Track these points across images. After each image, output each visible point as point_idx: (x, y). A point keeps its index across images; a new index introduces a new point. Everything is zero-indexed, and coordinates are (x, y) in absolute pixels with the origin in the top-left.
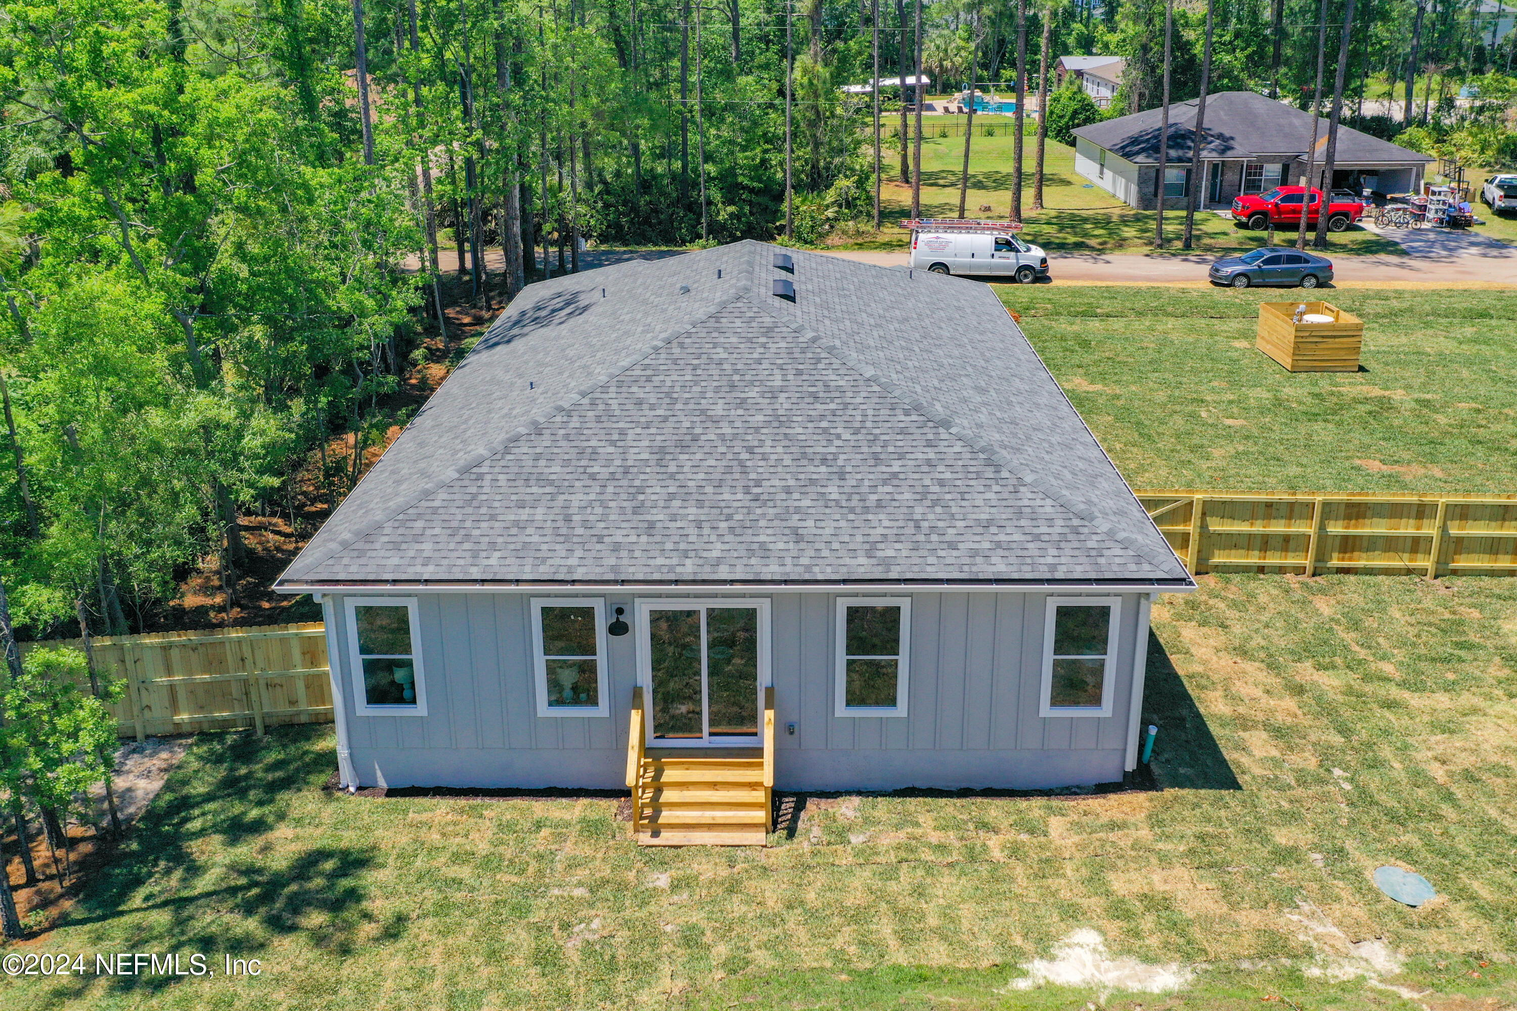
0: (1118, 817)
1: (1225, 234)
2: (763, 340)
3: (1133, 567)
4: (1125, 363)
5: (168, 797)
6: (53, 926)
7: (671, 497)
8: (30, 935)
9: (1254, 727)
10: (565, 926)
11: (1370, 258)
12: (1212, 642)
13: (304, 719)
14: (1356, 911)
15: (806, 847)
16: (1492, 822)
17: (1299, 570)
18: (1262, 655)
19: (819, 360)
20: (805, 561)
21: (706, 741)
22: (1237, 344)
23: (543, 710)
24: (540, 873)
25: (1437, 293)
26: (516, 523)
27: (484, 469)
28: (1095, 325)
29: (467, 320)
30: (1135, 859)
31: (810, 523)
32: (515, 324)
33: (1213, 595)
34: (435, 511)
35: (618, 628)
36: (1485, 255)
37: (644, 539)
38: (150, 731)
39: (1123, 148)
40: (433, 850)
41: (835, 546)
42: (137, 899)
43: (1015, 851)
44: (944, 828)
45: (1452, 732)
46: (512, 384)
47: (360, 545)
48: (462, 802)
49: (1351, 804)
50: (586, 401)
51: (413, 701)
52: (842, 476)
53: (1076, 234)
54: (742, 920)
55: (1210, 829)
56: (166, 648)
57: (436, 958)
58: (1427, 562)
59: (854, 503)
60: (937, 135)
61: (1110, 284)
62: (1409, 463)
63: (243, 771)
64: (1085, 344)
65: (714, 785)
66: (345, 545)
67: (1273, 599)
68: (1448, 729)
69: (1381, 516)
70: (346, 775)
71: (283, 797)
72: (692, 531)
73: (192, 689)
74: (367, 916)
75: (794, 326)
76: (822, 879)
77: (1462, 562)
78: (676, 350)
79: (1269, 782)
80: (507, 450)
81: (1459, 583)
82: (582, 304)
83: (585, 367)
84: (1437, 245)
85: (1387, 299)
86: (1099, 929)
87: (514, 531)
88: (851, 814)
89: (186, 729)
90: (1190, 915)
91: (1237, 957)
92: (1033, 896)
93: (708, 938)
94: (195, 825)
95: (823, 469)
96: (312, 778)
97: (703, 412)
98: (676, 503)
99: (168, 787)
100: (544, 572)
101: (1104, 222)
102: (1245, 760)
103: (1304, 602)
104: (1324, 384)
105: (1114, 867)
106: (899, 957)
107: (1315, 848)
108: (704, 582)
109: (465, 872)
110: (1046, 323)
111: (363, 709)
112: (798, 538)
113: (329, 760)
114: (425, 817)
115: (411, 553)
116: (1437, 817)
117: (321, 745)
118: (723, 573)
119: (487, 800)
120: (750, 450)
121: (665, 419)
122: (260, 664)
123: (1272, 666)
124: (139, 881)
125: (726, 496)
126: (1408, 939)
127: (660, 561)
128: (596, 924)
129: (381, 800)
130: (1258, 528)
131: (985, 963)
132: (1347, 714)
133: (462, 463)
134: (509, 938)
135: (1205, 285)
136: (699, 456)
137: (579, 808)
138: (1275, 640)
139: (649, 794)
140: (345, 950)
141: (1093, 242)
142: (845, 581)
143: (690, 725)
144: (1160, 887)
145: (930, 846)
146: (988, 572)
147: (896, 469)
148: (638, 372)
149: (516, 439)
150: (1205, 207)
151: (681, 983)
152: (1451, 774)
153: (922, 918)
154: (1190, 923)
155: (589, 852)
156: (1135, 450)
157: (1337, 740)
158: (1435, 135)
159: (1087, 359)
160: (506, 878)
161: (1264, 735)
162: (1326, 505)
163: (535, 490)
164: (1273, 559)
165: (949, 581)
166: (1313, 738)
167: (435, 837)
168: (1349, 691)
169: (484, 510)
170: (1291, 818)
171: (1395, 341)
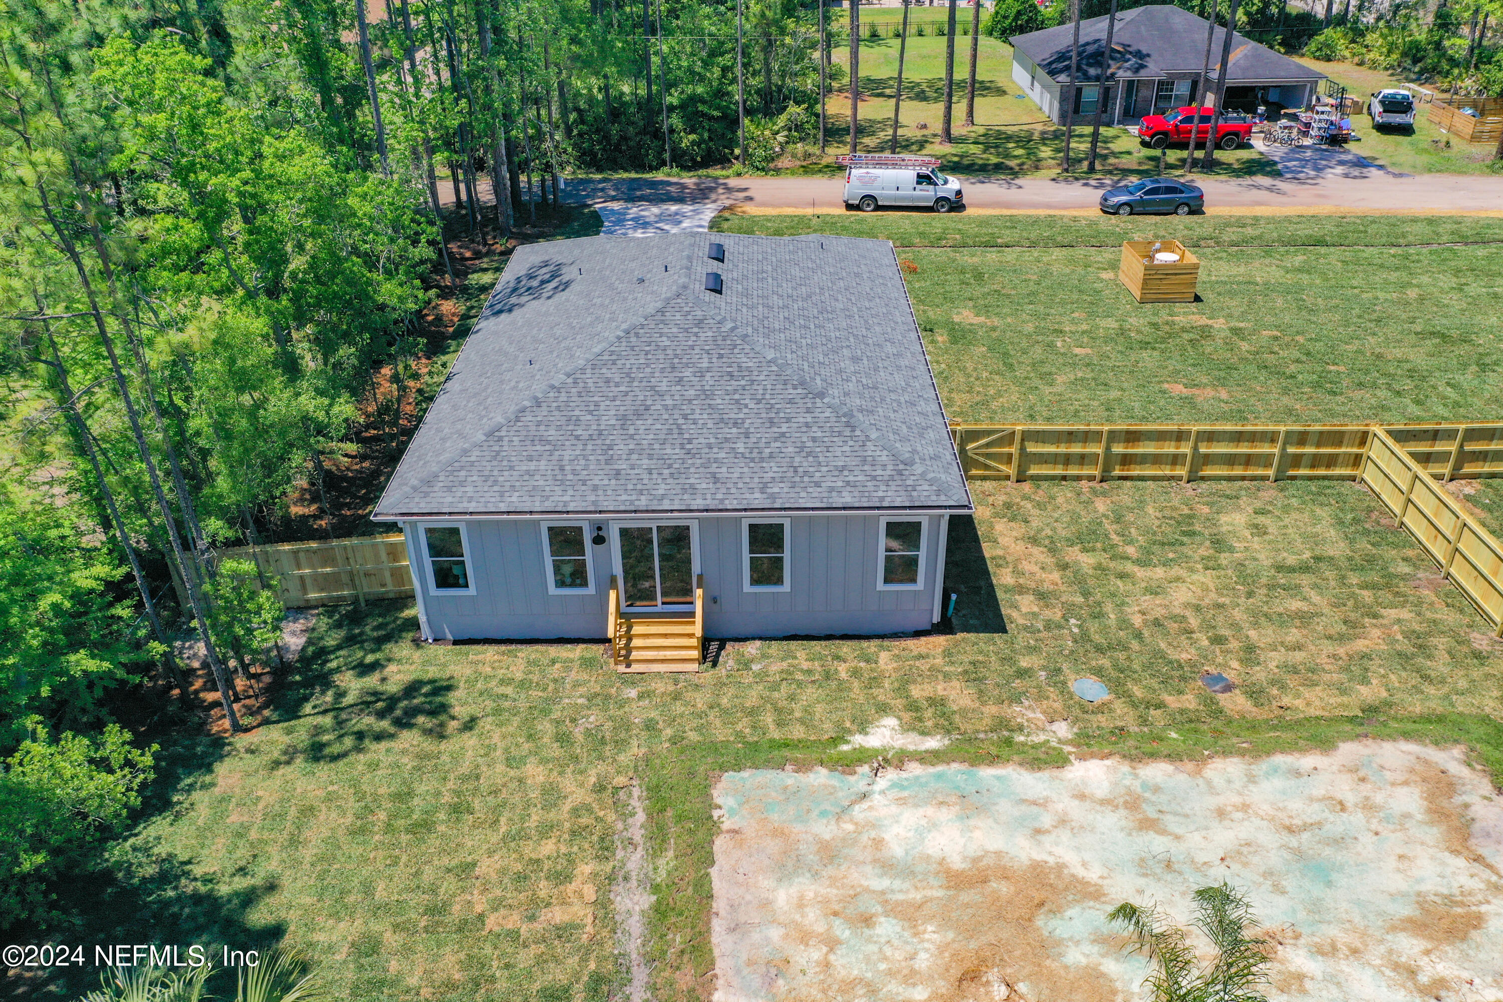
0: (924, 651)
1: (1129, 153)
2: (696, 330)
3: (934, 498)
4: (1008, 296)
5: (311, 649)
6: (259, 725)
7: (631, 452)
8: (247, 730)
9: (1027, 593)
10: (573, 720)
11: (1248, 180)
12: (1014, 534)
13: (391, 595)
14: (1056, 705)
15: (724, 672)
16: (1161, 651)
17: (1091, 478)
18: (1047, 542)
19: (735, 346)
20: (719, 496)
21: (660, 608)
22: (1104, 275)
23: (552, 590)
24: (556, 690)
25: (1288, 219)
26: (528, 472)
27: (503, 433)
28: (992, 256)
29: (468, 254)
30: (928, 677)
31: (724, 470)
32: (515, 290)
33: (1025, 498)
34: (472, 464)
35: (599, 540)
36: (1346, 176)
37: (613, 482)
38: (289, 604)
39: (1050, 63)
40: (487, 678)
41: (740, 485)
42: (308, 708)
43: (855, 673)
44: (812, 660)
45: (1157, 594)
46: (516, 357)
47: (425, 489)
48: (503, 648)
49: (1075, 641)
50: (570, 380)
51: (466, 586)
52: (747, 435)
53: (998, 155)
54: (682, 716)
55: (981, 658)
56: (295, 553)
57: (496, 738)
58: (1182, 471)
59: (754, 455)
60: (891, 34)
61: (1014, 212)
62: (1205, 386)
63: (357, 631)
64: (979, 276)
65: (665, 636)
66: (415, 489)
67: (1067, 501)
68: (1154, 591)
69: (1150, 439)
70: (425, 631)
71: (388, 647)
72: (645, 476)
73: (315, 577)
74: (453, 718)
75: (718, 318)
76: (732, 691)
77: (1208, 472)
78: (633, 339)
79: (1026, 628)
80: (518, 419)
81: (1204, 485)
82: (565, 278)
83: (568, 349)
84: (1310, 165)
85: (1244, 226)
86: (899, 718)
87: (526, 477)
88: (754, 652)
89: (314, 603)
90: (955, 708)
91: (978, 731)
92: (862, 699)
93: (661, 725)
94: (333, 665)
95: (734, 430)
96: (404, 634)
97: (653, 388)
98: (635, 456)
99: (310, 642)
100: (548, 505)
101: (1025, 141)
102: (1015, 614)
103: (1090, 502)
104: (1163, 314)
105: (915, 682)
106: (775, 734)
107: (1044, 668)
108: (654, 511)
109: (509, 690)
110: (952, 255)
111: (433, 591)
112: (716, 479)
113: (413, 624)
114: (480, 657)
115: (459, 494)
116: (1126, 649)
117: (408, 613)
118: (666, 505)
119: (519, 646)
120: (685, 417)
121: (626, 394)
122: (360, 561)
123: (1052, 550)
124: (306, 699)
125: (668, 451)
126: (1083, 720)
127: (624, 497)
128: (592, 719)
129: (450, 647)
130: (1062, 449)
131: (826, 737)
132: (1091, 582)
133: (487, 429)
134: (540, 727)
135: (1095, 212)
136: (650, 422)
137: (577, 652)
138: (1059, 531)
139: (623, 642)
140: (442, 737)
141: (1012, 163)
142: (745, 510)
143: (649, 596)
144: (941, 692)
145: (802, 671)
146: (838, 502)
147: (784, 430)
148: (606, 357)
149: (523, 410)
150: (1119, 123)
151: (643, 750)
152: (1145, 622)
153: (792, 711)
154: (954, 713)
155: (586, 677)
156: (997, 377)
157: (1079, 599)
158: (1351, 35)
159: (978, 291)
160: (535, 693)
161: (1032, 598)
162: (1111, 432)
163: (538, 448)
164: (1073, 471)
165: (813, 509)
166: (1063, 599)
167: (488, 670)
168: (1099, 567)
169: (505, 463)
170: (1032, 650)
171: (1235, 271)
